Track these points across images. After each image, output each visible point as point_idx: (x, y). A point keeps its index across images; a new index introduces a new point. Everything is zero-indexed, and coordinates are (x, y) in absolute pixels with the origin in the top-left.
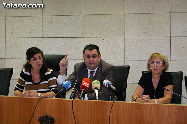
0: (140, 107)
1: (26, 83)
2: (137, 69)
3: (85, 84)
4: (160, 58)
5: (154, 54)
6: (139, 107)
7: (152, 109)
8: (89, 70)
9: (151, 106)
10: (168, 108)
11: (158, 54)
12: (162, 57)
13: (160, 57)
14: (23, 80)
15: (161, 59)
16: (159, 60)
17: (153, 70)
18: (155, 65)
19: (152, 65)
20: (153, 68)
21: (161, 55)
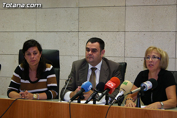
0: (148, 114)
1: (22, 81)
2: (138, 67)
4: (156, 52)
5: (149, 48)
11: (155, 48)
12: (159, 51)
14: (20, 78)
15: (158, 53)
16: (154, 54)
17: (147, 66)
18: (151, 60)
19: (147, 60)
20: (147, 64)
21: (157, 49)
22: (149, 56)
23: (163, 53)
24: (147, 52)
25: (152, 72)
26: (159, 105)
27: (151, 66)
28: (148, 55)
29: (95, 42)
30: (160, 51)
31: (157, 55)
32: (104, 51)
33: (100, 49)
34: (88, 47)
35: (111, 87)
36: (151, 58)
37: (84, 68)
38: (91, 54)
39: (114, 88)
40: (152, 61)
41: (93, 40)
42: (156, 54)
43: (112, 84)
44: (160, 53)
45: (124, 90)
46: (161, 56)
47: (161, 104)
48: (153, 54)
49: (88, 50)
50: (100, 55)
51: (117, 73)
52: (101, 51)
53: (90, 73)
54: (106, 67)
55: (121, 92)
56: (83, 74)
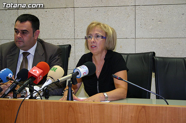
0: (73, 109)
3: (34, 70)
5: (92, 24)
6: (71, 109)
7: (92, 112)
8: (22, 51)
9: (92, 106)
10: (120, 109)
11: (99, 24)
13: (101, 28)
15: (102, 31)
17: (90, 48)
18: (93, 39)
19: (89, 40)
20: (89, 45)
21: (102, 25)
22: (91, 34)
23: (108, 29)
24: (89, 30)
25: (96, 55)
26: (101, 97)
27: (93, 48)
28: (89, 33)
29: (26, 20)
30: (105, 27)
31: (100, 34)
32: (39, 32)
33: (32, 30)
34: (16, 28)
35: (36, 75)
36: (93, 38)
37: (13, 53)
38: (21, 37)
39: (39, 76)
40: (94, 41)
41: (23, 18)
42: (100, 32)
43: (38, 71)
44: (104, 31)
45: (53, 78)
46: (106, 33)
47: (105, 96)
48: (97, 32)
49: (17, 31)
50: (33, 36)
51: (55, 59)
52: (34, 32)
53: (21, 59)
54: (41, 52)
55: (48, 81)
56: (13, 60)
